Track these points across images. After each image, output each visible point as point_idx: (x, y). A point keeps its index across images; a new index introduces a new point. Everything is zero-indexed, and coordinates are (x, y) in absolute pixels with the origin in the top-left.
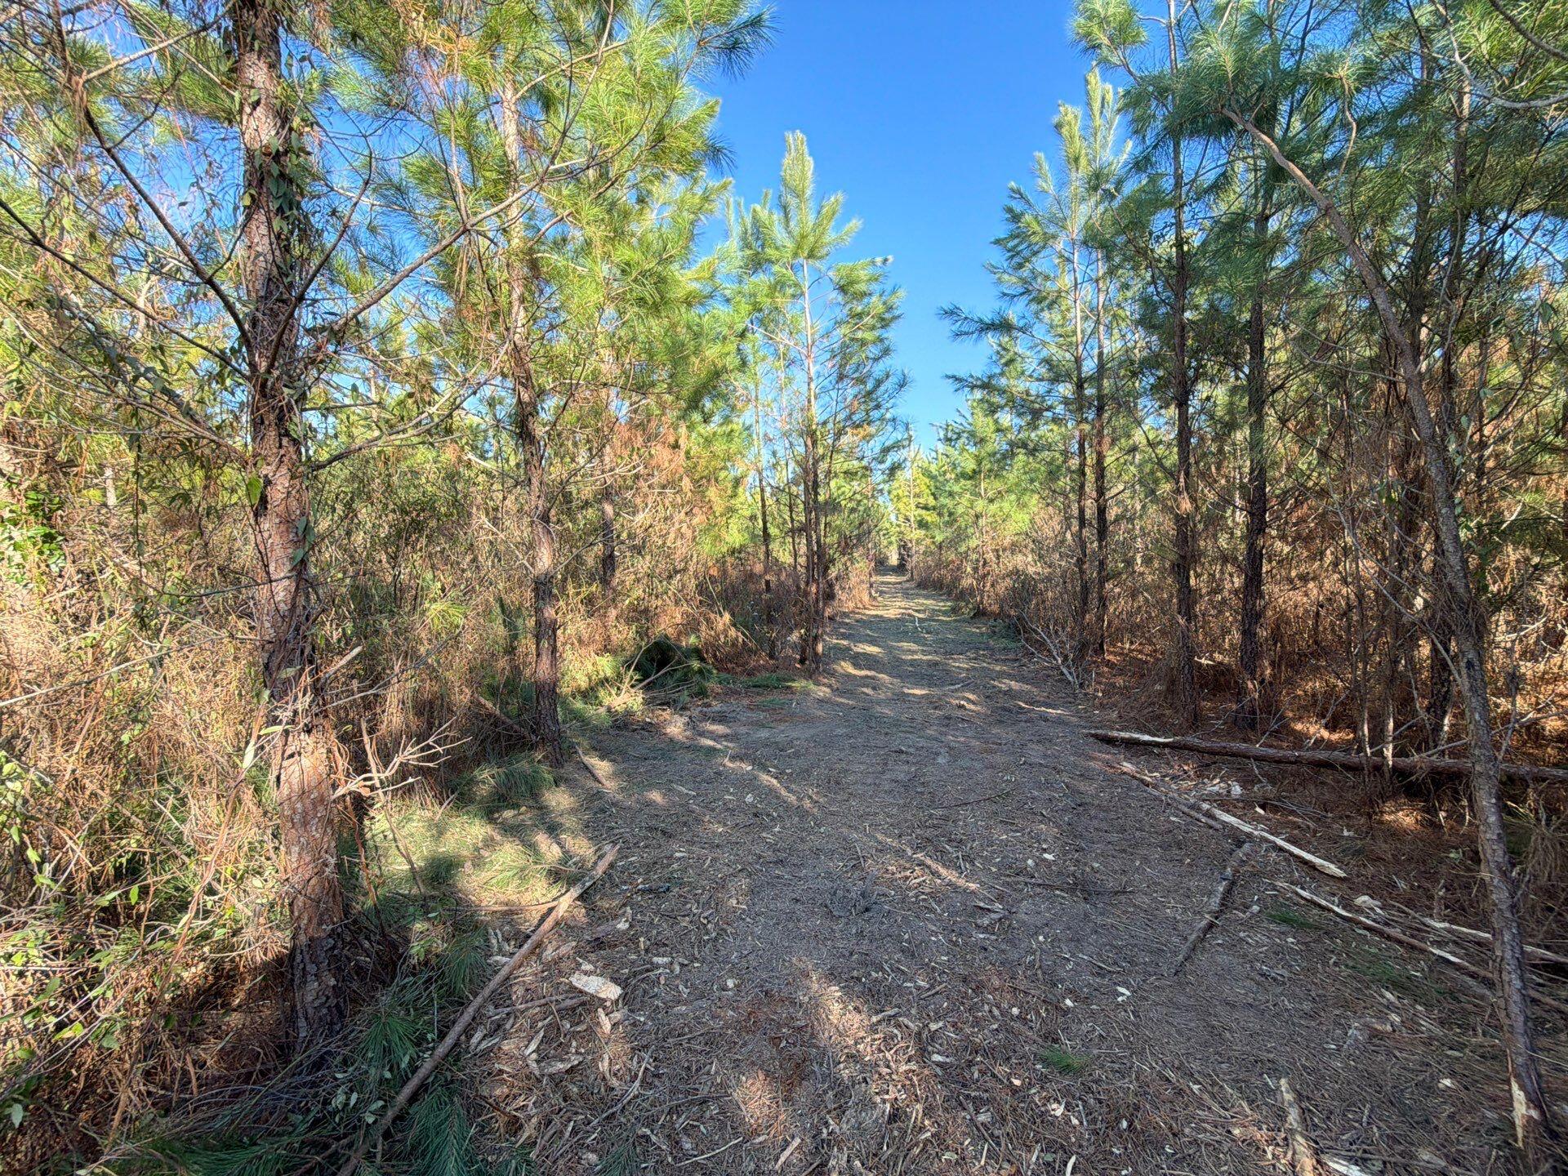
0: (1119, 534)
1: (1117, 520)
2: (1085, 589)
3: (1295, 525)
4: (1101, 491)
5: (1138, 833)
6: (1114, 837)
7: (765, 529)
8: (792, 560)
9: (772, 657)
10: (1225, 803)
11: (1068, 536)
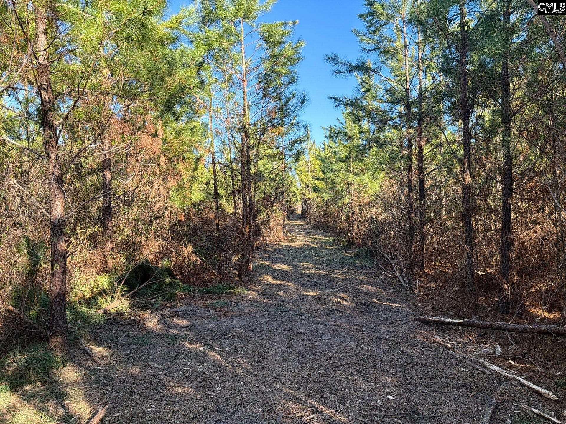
0: (433, 195)
1: (431, 187)
2: (412, 230)
3: (529, 192)
4: (421, 170)
5: (443, 380)
6: (429, 382)
7: (216, 190)
8: (233, 211)
9: (219, 273)
10: (492, 358)
11: (403, 197)
